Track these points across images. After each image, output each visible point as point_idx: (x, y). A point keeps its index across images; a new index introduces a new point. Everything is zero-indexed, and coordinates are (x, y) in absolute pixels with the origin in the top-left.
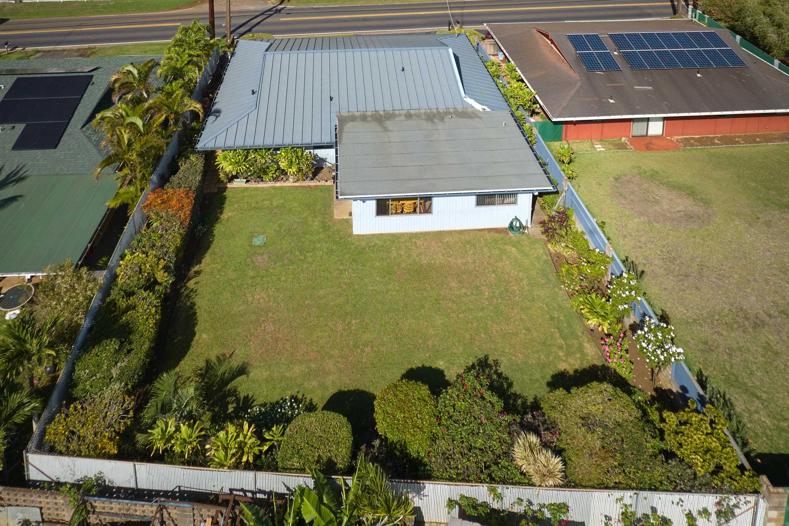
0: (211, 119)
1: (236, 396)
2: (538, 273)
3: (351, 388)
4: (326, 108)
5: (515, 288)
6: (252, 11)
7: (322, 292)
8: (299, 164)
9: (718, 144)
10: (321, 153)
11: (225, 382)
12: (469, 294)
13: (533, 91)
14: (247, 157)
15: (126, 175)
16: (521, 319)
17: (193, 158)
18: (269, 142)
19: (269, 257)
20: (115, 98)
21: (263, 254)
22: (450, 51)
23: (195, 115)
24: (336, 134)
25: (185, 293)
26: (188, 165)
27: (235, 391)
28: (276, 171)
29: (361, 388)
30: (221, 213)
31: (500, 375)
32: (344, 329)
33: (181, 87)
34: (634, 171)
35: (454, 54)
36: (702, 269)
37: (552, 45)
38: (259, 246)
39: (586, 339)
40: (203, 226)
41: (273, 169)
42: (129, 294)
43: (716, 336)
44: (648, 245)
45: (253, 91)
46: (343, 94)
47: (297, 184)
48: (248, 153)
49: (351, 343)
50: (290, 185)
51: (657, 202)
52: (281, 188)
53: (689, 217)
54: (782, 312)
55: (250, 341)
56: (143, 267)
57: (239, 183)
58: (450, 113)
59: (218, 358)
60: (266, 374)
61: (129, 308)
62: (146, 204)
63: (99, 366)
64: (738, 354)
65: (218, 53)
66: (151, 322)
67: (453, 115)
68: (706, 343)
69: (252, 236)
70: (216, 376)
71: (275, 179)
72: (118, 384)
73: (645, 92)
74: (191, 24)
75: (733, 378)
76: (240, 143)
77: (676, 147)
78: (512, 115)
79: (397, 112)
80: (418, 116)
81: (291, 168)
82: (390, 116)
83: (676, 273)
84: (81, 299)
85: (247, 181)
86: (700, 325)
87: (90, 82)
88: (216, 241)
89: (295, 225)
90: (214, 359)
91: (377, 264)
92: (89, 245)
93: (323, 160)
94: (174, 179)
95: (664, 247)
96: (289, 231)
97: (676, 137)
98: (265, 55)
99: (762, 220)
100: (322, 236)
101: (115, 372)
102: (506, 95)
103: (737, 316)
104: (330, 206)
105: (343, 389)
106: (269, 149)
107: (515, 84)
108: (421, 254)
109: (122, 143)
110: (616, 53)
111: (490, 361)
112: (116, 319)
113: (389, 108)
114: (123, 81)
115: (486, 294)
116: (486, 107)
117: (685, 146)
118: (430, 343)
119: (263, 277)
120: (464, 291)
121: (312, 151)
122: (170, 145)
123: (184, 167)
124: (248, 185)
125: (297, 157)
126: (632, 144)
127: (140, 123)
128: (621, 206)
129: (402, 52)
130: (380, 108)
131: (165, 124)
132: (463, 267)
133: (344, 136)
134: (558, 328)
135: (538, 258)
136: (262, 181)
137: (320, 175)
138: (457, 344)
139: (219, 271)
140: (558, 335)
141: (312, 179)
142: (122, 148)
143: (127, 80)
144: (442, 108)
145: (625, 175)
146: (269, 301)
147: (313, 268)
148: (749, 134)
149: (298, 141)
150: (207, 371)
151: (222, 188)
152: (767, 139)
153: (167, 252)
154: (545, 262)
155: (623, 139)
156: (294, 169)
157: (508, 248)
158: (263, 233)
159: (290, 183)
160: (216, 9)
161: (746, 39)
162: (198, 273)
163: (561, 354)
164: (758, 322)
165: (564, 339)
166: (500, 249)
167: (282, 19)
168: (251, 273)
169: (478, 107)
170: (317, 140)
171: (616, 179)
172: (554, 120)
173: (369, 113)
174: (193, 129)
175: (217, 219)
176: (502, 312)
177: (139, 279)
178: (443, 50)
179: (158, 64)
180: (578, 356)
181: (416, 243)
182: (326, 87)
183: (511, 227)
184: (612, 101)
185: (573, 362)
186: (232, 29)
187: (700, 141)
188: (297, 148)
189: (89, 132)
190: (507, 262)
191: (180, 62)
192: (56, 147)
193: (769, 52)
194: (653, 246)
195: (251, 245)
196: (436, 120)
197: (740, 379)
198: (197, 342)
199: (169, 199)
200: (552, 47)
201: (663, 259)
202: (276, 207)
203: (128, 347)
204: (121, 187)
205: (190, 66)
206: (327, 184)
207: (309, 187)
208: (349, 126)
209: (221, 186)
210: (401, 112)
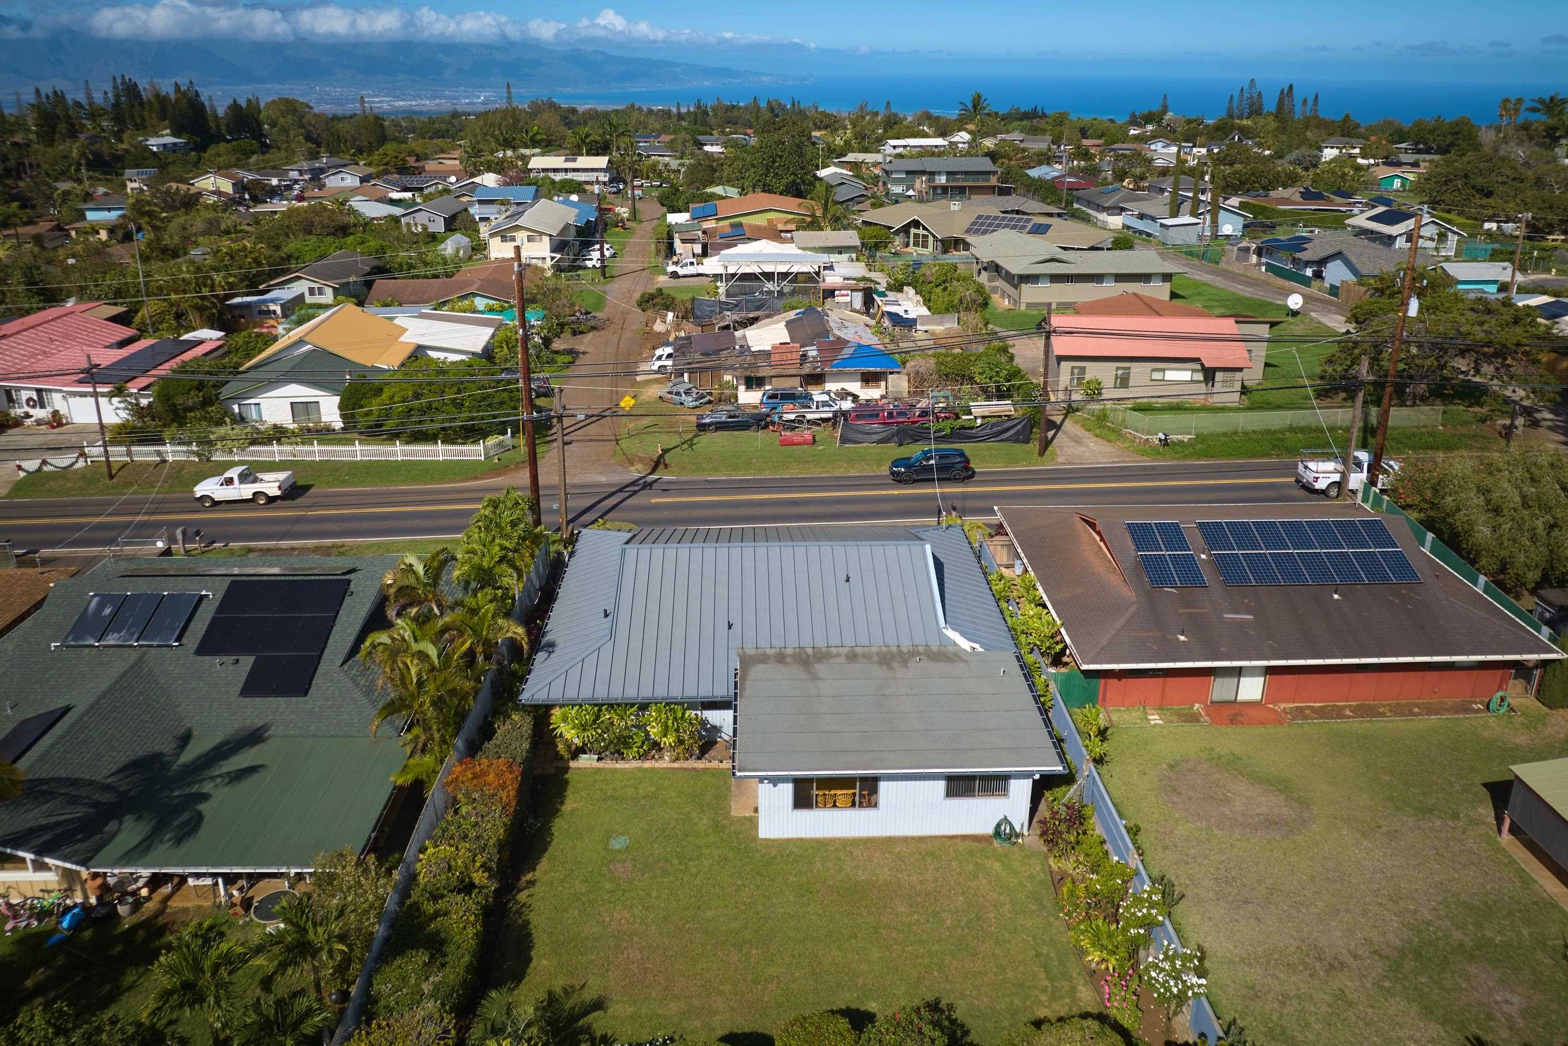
0: (540, 656)
1: (590, 1034)
2: (1027, 897)
3: (747, 1030)
4: (721, 642)
5: (991, 915)
6: (602, 485)
7: (710, 914)
8: (677, 730)
9: (1349, 717)
10: (716, 717)
11: (574, 1017)
12: (922, 921)
13: (1057, 619)
14: (598, 717)
15: (417, 737)
16: (994, 955)
17: (515, 717)
18: (631, 693)
19: (634, 866)
20: (391, 613)
21: (625, 861)
22: (928, 548)
23: (514, 645)
24: (736, 683)
25: (514, 908)
26: (508, 726)
27: (589, 1028)
28: (643, 743)
29: (761, 1031)
30: (562, 803)
31: (953, 1022)
32: (740, 961)
33: (491, 601)
34: (1203, 755)
35: (935, 558)
36: (1271, 894)
37: (1102, 544)
38: (620, 851)
39: (1082, 981)
40: (536, 819)
41: (638, 740)
42: (435, 897)
43: (1268, 980)
44: (1199, 860)
45: (605, 611)
46: (750, 617)
47: (676, 765)
48: (600, 710)
49: (749, 978)
50: (664, 765)
51: (1228, 800)
52: (652, 770)
53: (1271, 823)
54: (1375, 952)
55: (607, 971)
56: (453, 863)
57: (587, 761)
58: (919, 654)
59: (565, 990)
60: (630, 1010)
61: (436, 914)
62: (450, 779)
63: (404, 979)
64: (1295, 1002)
65: (547, 553)
66: (471, 931)
67: (923, 657)
68: (1252, 988)
69: (608, 836)
70: (563, 1010)
71: (642, 757)
72: (432, 1001)
73: (1240, 624)
74: (501, 495)
75: (1278, 1030)
76: (586, 693)
77: (1279, 720)
78: (1019, 658)
79: (834, 650)
80: (867, 657)
81: (665, 736)
82: (822, 656)
83: (1231, 898)
84: (371, 898)
85: (599, 759)
86: (1250, 965)
87: (346, 590)
88: (555, 841)
89: (673, 824)
90: (558, 990)
91: (792, 879)
92: (373, 835)
93: (716, 729)
94: (489, 746)
95: (1222, 862)
96: (664, 831)
97: (1283, 706)
98: (624, 550)
99: (1384, 829)
100: (712, 839)
101: (426, 987)
102: (1015, 630)
103: (1308, 955)
104: (725, 799)
105: (735, 1031)
106: (632, 705)
107: (1032, 610)
108: (857, 867)
109: (408, 682)
110: (1203, 556)
111: (943, 1004)
112: (422, 926)
113: (821, 643)
114: (401, 584)
115: (948, 922)
116: (977, 646)
117: (1294, 719)
118: (860, 981)
119: (624, 891)
120: (916, 917)
121: (699, 713)
122: (480, 697)
123: (502, 729)
124: (600, 765)
125: (675, 719)
126: (1208, 715)
127: (432, 652)
128: (1170, 805)
129: (849, 549)
130: (806, 642)
131: (470, 655)
132: (918, 887)
133: (748, 685)
134: (1044, 967)
135: (1032, 877)
136: (623, 759)
137: (712, 753)
138: (898, 983)
139: (562, 881)
140: (1042, 976)
141: (699, 758)
142: (407, 689)
143: (406, 582)
144: (906, 646)
145: (1187, 762)
146: (634, 922)
147: (698, 882)
148: (1403, 702)
149: (676, 692)
150: (550, 1004)
151: (562, 768)
152: (1429, 710)
153: (485, 845)
154: (1042, 882)
155: (1197, 705)
156: (670, 739)
157: (988, 863)
158: (623, 834)
159: (665, 763)
160: (542, 481)
161: (1442, 540)
162: (531, 883)
163: (1043, 998)
164: (1336, 964)
165: (1051, 979)
166: (977, 864)
167: (653, 501)
168: (608, 886)
169: (965, 644)
170: (706, 692)
171: (1171, 767)
172: (1084, 667)
173: (789, 651)
174: (513, 674)
175: (555, 812)
176: (967, 945)
177: (448, 878)
178: (915, 546)
179: (454, 558)
180: (1067, 1000)
181: (851, 852)
182: (722, 604)
183: (997, 833)
184: (1182, 638)
185: (1057, 1008)
186: (570, 517)
187: (1321, 713)
188: (676, 704)
189: (353, 672)
190: (985, 881)
191: (487, 558)
192: (306, 694)
193: (1473, 562)
194: (1206, 862)
195: (606, 849)
196: (895, 665)
197: (1288, 1032)
198: (535, 969)
199: (484, 774)
200: (1100, 547)
201: (1216, 879)
202: (644, 797)
203: (441, 960)
204: (411, 756)
205: (504, 566)
206: (722, 766)
207: (695, 769)
208: (756, 671)
209: (560, 764)
210: (841, 650)
